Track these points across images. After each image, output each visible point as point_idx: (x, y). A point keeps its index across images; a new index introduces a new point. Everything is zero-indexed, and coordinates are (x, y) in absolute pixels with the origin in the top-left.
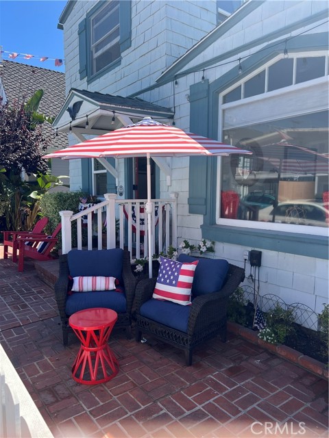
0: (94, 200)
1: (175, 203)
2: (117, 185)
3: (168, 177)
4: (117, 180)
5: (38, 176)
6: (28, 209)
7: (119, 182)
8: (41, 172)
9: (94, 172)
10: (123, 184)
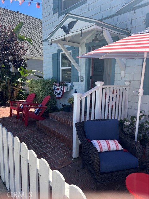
0: (63, 84)
1: (128, 88)
2: (79, 76)
3: (123, 72)
4: (79, 73)
5: (21, 70)
6: (15, 88)
7: (81, 74)
8: (23, 67)
9: (61, 68)
10: (84, 75)
